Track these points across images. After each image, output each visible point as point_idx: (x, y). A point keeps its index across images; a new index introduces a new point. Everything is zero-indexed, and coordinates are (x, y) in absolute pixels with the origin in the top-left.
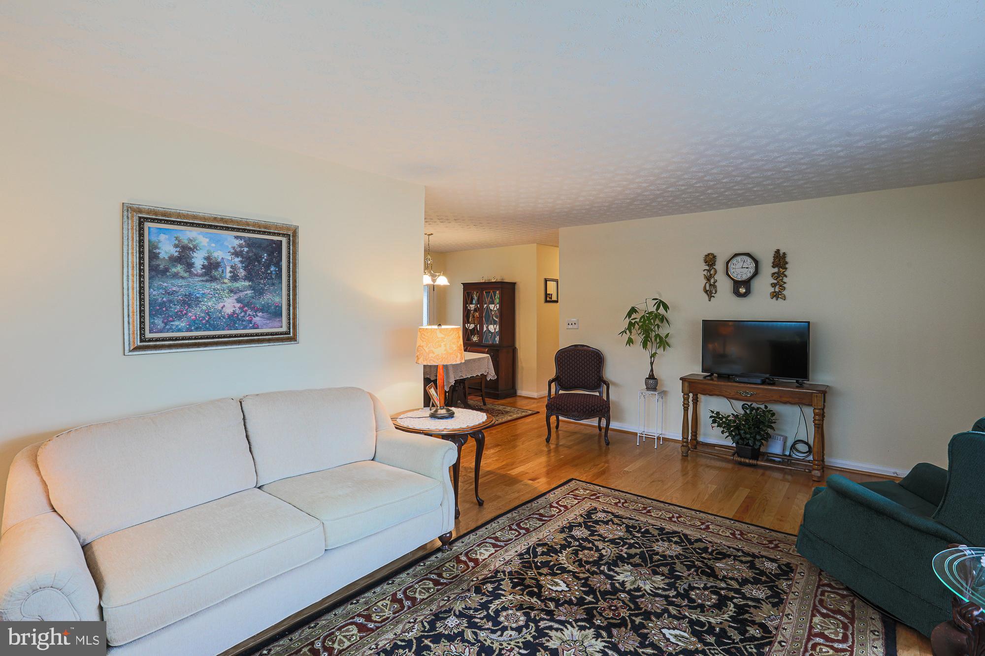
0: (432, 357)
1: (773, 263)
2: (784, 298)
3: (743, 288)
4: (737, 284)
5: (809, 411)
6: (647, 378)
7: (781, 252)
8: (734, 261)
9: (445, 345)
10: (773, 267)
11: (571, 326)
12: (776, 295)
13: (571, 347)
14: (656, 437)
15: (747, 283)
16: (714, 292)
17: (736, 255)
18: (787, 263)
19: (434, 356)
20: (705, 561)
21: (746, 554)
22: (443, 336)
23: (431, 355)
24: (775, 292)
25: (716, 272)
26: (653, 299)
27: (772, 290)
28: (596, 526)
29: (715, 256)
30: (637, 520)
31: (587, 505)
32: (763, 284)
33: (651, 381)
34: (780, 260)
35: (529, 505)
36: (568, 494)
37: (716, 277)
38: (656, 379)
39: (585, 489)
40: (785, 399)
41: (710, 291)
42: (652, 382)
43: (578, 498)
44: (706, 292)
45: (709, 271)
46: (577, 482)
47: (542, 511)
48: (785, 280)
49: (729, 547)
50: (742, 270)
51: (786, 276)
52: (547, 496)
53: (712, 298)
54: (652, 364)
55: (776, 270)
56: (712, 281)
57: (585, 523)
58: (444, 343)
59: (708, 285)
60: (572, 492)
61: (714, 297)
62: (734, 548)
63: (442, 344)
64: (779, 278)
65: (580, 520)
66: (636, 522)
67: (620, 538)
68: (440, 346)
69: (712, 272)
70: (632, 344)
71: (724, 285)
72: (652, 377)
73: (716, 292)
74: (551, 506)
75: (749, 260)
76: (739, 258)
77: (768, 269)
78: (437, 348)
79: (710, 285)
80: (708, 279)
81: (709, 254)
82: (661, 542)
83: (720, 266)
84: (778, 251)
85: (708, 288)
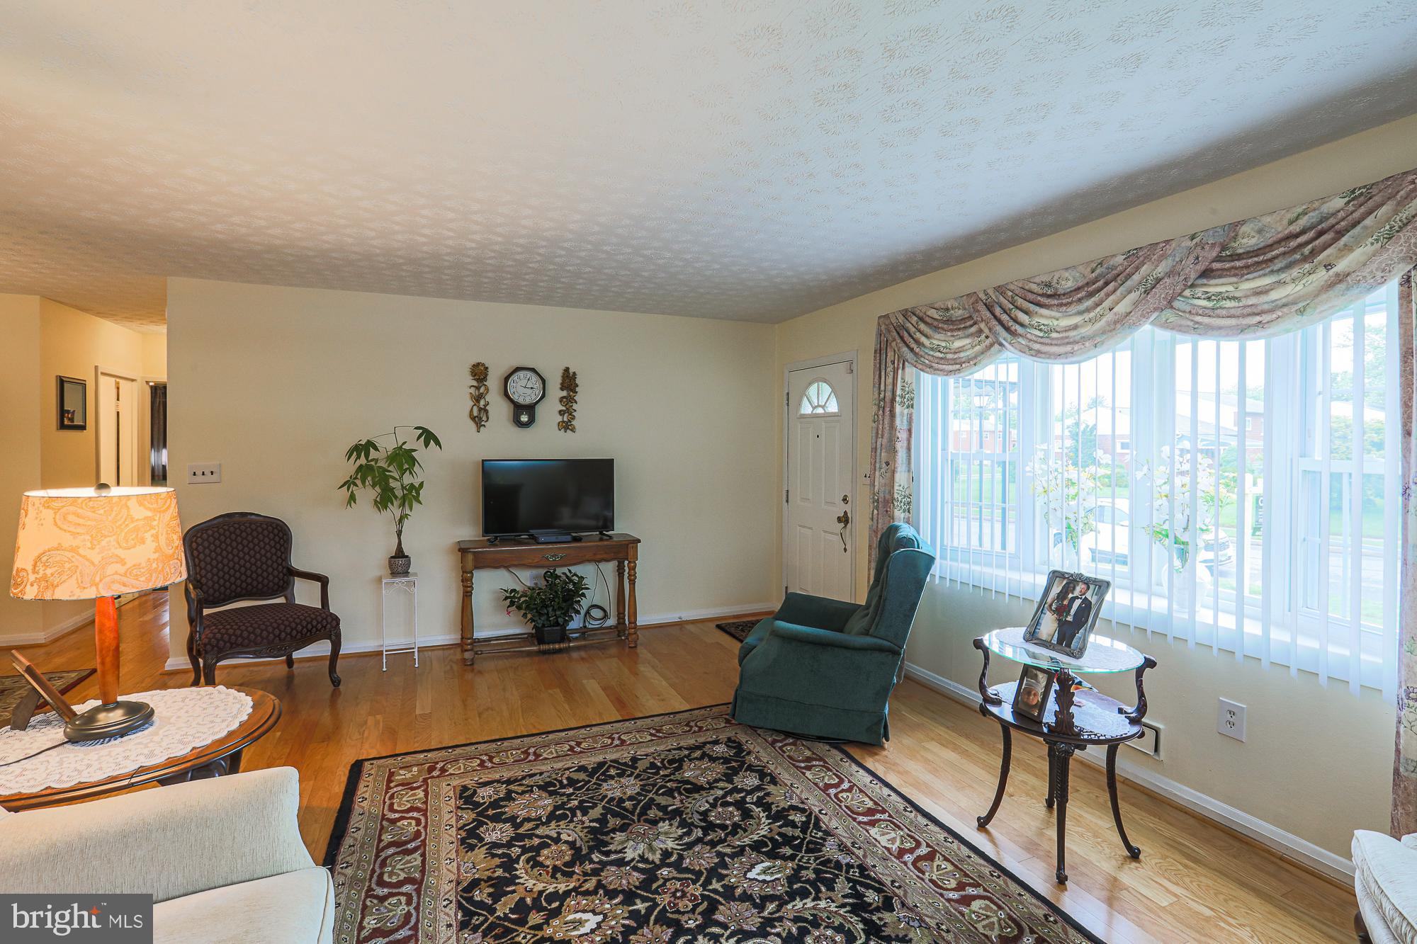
0: (116, 573)
1: (562, 384)
2: (573, 430)
3: (523, 414)
4: (518, 408)
5: (609, 568)
6: (392, 557)
7: (571, 371)
8: (515, 377)
9: (156, 537)
10: (562, 389)
11: (199, 478)
12: (566, 426)
13: (218, 520)
14: (416, 650)
15: (530, 409)
16: (484, 418)
17: (518, 369)
18: (577, 386)
19: (122, 569)
20: (672, 777)
21: (692, 749)
22: (149, 514)
23: (110, 570)
24: (563, 422)
25: (487, 390)
26: (416, 428)
27: (560, 418)
28: (503, 810)
29: (487, 368)
30: (541, 774)
31: (445, 792)
32: (549, 412)
33: (401, 561)
34: (569, 381)
35: (348, 841)
36: (388, 788)
37: (488, 398)
38: (407, 557)
39: (407, 767)
40: (599, 557)
41: (479, 418)
42: (399, 563)
43: (415, 785)
44: (473, 418)
45: (478, 388)
46: (375, 762)
47: (387, 838)
48: (575, 406)
49: (669, 750)
50: (523, 389)
51: (576, 402)
52: (357, 809)
53: (482, 428)
54: (399, 533)
55: (564, 393)
56: (482, 403)
57: (479, 814)
58: (153, 532)
59: (475, 409)
60: (389, 781)
61: (484, 426)
62: (674, 749)
63: (148, 536)
64: (568, 402)
65: (468, 816)
66: (543, 776)
67: (556, 808)
68: (143, 541)
69: (482, 390)
70: (355, 502)
71: (499, 409)
72: (400, 554)
73: (488, 418)
74: (393, 822)
75: (534, 378)
76: (521, 374)
77: (555, 392)
78: (134, 547)
79: (480, 410)
80: (477, 399)
81: (479, 364)
82: (605, 784)
83: (493, 382)
84: (567, 370)
85: (475, 414)
